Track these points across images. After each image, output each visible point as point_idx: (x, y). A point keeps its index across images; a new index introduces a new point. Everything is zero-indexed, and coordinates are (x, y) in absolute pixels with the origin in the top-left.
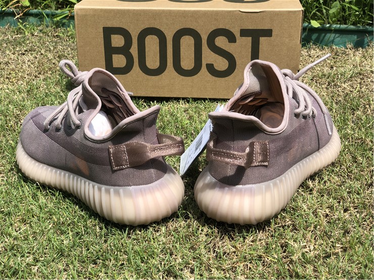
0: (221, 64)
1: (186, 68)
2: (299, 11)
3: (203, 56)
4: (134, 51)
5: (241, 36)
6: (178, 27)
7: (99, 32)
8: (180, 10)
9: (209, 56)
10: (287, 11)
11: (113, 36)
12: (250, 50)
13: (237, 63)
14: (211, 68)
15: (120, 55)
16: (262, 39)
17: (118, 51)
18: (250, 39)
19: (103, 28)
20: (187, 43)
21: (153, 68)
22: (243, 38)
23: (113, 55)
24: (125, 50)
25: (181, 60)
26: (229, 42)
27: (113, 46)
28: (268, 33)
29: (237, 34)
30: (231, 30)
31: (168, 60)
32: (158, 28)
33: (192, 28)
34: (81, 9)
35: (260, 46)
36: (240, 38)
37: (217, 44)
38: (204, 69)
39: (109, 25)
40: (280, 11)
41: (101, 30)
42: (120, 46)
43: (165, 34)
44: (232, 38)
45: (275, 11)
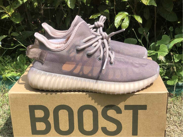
0: (112, 127)
1: (87, 130)
2: (166, 93)
3: (99, 122)
4: (51, 119)
5: (125, 109)
6: (81, 105)
7: (26, 109)
9: (102, 122)
10: (157, 94)
11: (36, 111)
12: (132, 118)
13: (123, 126)
14: (104, 130)
15: (41, 123)
16: (140, 111)
17: (40, 120)
19: (29, 106)
20: (88, 115)
21: (64, 130)
22: (127, 110)
23: (37, 123)
24: (45, 120)
25: (84, 125)
26: (117, 113)
27: (36, 117)
28: (144, 107)
29: (122, 108)
30: (118, 106)
31: (75, 125)
32: (67, 105)
33: (91, 105)
34: (13, 94)
35: (139, 116)
37: (108, 114)
38: (100, 130)
39: (33, 104)
40: (152, 94)
41: (28, 107)
42: (41, 117)
43: (73, 109)
44: (119, 111)
45: (149, 93)
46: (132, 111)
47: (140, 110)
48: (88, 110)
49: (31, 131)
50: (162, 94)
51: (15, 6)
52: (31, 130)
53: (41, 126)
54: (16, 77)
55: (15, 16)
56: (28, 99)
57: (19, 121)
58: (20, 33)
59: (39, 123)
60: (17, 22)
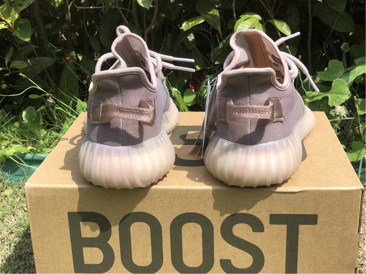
0: (243, 260)
1: (190, 265)
2: (357, 190)
3: (215, 249)
4: (114, 242)
5: (271, 223)
6: (178, 212)
7: (63, 219)
8: (181, 190)
9: (223, 249)
10: (339, 191)
11: (82, 224)
12: (285, 241)
13: (266, 259)
14: (226, 264)
15: (94, 249)
16: (303, 229)
17: (91, 243)
18: (284, 227)
19: (68, 213)
20: (192, 234)
21: (142, 265)
22: (274, 225)
23: (85, 249)
24: (101, 243)
25: (183, 254)
26: (253, 231)
27: (83, 236)
28: (312, 220)
29: (265, 221)
30: (256, 215)
31: (164, 254)
32: (148, 212)
33: (198, 212)
35: (300, 237)
36: (270, 225)
37: (235, 233)
38: (217, 265)
40: (328, 191)
41: (67, 216)
42: (93, 237)
43: (160, 221)
44: (257, 226)
45: (322, 191)
46: (285, 226)
47: (303, 226)
48: (191, 223)
49: (72, 266)
50: (351, 191)
51: (20, 5)
52: (73, 264)
53: (92, 256)
54: (25, 154)
55: (21, 26)
56: (66, 199)
57: (47, 244)
58: (29, 61)
59: (89, 248)
60: (26, 38)
